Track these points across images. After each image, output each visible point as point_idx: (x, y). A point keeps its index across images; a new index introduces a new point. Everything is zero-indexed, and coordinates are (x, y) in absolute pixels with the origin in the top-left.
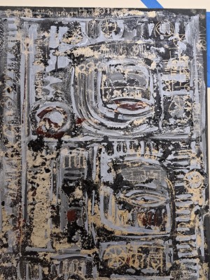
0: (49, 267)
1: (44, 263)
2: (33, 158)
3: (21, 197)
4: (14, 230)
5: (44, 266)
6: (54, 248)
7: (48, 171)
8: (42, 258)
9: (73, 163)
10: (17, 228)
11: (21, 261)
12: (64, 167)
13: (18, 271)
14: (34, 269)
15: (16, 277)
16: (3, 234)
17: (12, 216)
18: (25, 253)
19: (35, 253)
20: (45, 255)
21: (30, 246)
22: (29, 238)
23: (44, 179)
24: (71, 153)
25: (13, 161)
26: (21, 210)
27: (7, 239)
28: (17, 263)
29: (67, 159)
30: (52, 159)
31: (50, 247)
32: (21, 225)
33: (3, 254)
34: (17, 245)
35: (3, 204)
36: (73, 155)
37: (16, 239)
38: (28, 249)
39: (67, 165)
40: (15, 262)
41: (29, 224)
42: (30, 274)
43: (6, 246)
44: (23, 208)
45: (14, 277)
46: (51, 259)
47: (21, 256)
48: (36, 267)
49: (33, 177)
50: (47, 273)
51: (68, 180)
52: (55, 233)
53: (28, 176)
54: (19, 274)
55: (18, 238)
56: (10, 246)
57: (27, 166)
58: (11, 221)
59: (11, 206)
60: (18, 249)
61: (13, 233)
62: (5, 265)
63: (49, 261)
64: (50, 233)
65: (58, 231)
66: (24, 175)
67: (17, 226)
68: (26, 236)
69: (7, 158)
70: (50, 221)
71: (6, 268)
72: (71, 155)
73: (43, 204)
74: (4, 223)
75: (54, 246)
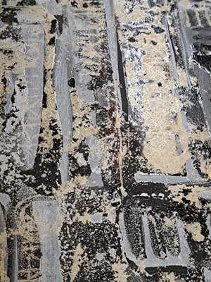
0: (202, 220)
1: (187, 213)
2: (127, 10)
3: (111, 72)
4: (101, 135)
5: (189, 220)
6: (202, 175)
7: (159, 30)
8: (179, 200)
9: (204, 21)
10: (108, 132)
11: (125, 207)
12: (189, 25)
13: (122, 234)
14: (165, 228)
15: (119, 253)
16: (76, 145)
17: (95, 107)
18: (134, 189)
19: (160, 187)
20: (186, 192)
21: (145, 171)
22: (140, 153)
23: (154, 43)
24: (197, 6)
25: (87, 14)
26: (112, 95)
27: (86, 157)
28: (118, 212)
29: (191, 14)
30: (164, 12)
31: (192, 173)
32: (118, 125)
33: (78, 192)
34: (113, 169)
35: (72, 83)
36: (200, 9)
37: (109, 155)
38: (139, 177)
39: (193, 22)
40: (111, 211)
41: (134, 124)
42: (155, 243)
43: (86, 171)
44: (117, 92)
45: (113, 252)
46: (203, 202)
47: (125, 194)
48: (168, 222)
49: (132, 40)
50: (198, 237)
51: (204, 46)
52: (198, 142)
53: (121, 37)
54: (125, 244)
55: (114, 152)
56: (96, 171)
57: (117, 21)
58: (92, 116)
59: (92, 88)
60: (116, 177)
61: (101, 142)
62: (86, 218)
63: (199, 205)
64: (187, 142)
65: (203, 137)
66: (111, 35)
67: (109, 127)
68: (132, 149)
69: (76, 9)
70: (182, 117)
71: (89, 227)
72: (198, 9)
73: (160, 85)
74: (78, 121)
75: (203, 171)
